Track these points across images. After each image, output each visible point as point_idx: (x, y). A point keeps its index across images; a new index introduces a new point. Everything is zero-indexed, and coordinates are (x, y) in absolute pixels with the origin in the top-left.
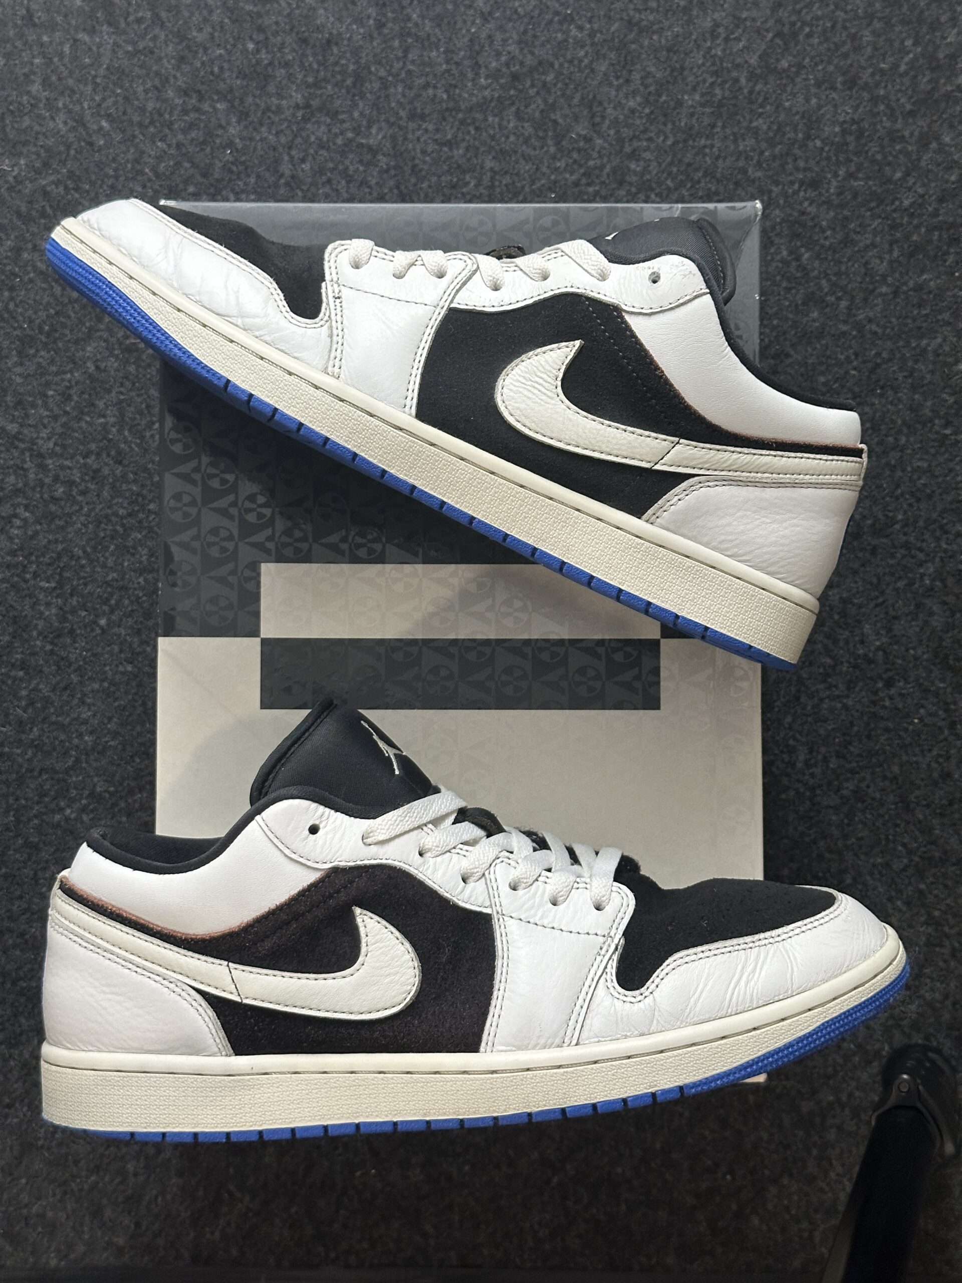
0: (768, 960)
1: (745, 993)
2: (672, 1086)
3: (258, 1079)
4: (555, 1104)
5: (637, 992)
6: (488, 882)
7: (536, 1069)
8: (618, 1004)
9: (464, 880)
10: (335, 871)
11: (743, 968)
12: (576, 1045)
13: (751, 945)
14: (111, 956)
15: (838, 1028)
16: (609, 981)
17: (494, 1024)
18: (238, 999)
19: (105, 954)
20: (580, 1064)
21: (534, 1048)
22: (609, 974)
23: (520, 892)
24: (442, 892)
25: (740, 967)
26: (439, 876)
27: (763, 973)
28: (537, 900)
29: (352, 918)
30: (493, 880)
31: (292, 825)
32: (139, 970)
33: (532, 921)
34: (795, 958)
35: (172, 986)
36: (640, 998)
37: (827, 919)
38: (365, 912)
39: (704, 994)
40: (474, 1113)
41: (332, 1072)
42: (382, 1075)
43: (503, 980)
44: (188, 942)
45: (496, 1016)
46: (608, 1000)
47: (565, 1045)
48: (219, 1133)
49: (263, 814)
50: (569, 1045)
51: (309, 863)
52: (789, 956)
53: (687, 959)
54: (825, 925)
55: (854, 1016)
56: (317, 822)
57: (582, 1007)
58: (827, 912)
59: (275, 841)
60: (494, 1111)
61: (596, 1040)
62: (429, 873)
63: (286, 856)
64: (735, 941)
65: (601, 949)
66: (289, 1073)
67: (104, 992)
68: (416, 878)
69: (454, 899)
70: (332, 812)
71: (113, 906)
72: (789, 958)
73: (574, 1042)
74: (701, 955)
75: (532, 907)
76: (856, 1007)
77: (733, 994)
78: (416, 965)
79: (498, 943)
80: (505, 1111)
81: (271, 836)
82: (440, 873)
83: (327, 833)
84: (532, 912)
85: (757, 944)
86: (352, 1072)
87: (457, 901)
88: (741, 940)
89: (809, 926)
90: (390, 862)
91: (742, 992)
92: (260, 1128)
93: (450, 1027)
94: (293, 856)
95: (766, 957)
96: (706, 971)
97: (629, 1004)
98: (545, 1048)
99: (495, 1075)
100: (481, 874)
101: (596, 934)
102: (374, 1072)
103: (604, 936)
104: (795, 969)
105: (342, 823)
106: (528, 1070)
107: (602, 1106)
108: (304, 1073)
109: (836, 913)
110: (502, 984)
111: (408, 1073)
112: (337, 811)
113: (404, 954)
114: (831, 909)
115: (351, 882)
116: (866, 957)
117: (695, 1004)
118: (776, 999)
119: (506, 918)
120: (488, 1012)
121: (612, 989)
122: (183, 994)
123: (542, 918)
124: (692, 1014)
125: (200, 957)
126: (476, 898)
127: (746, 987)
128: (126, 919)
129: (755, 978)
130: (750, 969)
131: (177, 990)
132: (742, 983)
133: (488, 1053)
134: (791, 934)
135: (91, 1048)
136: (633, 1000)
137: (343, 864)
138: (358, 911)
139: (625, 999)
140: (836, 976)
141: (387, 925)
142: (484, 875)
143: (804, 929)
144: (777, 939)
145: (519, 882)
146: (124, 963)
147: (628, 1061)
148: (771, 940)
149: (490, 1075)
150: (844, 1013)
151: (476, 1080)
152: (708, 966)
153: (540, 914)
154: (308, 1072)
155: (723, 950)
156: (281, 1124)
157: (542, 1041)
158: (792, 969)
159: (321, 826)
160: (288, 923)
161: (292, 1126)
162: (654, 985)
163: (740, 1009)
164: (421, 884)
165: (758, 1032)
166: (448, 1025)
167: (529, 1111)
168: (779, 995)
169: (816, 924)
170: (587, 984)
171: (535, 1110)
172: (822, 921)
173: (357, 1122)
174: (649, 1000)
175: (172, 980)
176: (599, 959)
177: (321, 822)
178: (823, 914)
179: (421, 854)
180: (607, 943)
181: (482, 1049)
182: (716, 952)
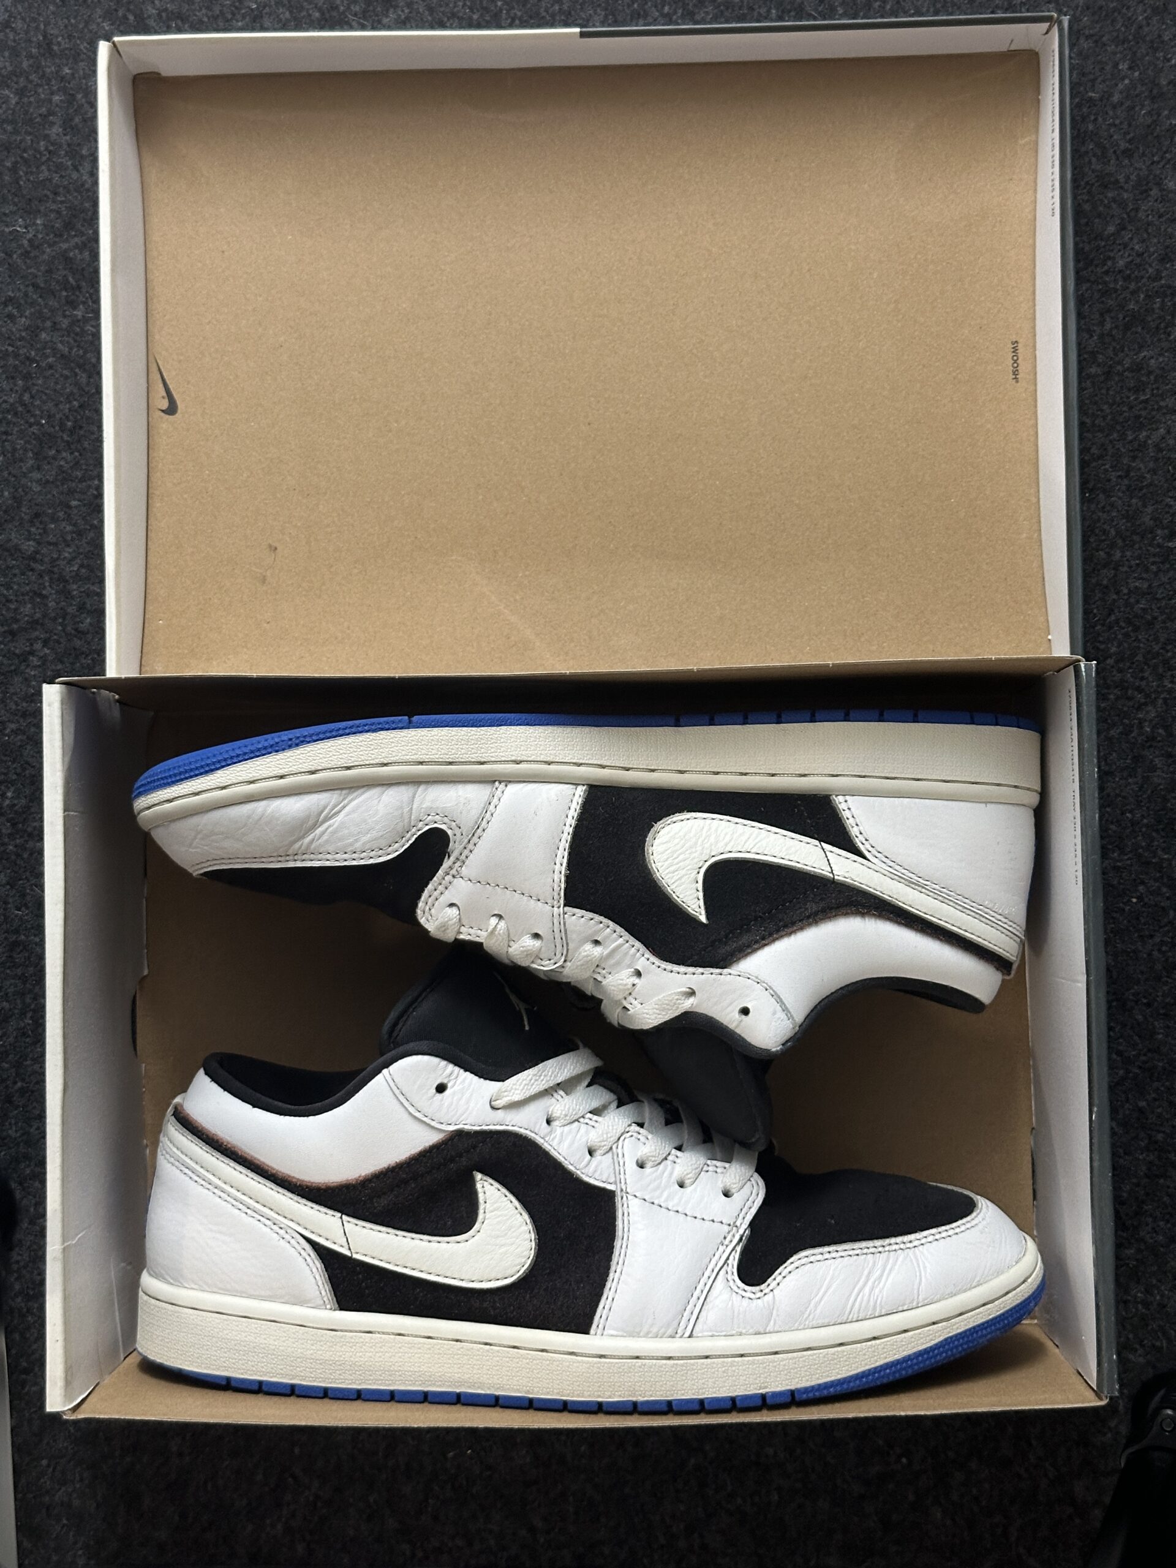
0: (897, 1267)
1: (869, 1301)
2: (783, 1389)
3: (361, 1337)
4: (662, 1395)
5: (757, 1288)
6: (615, 1157)
7: (645, 1358)
8: (736, 1299)
9: (591, 1152)
10: (460, 1134)
11: (869, 1273)
12: (689, 1337)
13: (880, 1249)
14: (222, 1194)
15: (961, 1345)
16: (730, 1273)
17: (607, 1307)
18: (348, 1253)
19: (216, 1191)
20: (690, 1358)
21: (646, 1336)
22: (730, 1266)
23: (648, 1170)
24: (566, 1164)
25: (866, 1272)
26: (565, 1147)
27: (890, 1280)
28: (664, 1180)
29: (472, 1183)
30: (620, 1155)
31: (418, 1083)
32: (249, 1211)
33: (656, 1202)
34: (925, 1267)
35: (282, 1232)
36: (759, 1294)
37: (963, 1228)
38: (485, 1178)
39: (826, 1298)
40: (578, 1396)
41: (437, 1338)
42: (488, 1347)
43: (621, 1262)
44: (303, 1189)
45: (610, 1299)
46: (726, 1295)
47: (678, 1336)
48: (318, 1387)
49: (391, 1068)
50: (681, 1337)
51: (433, 1124)
52: (918, 1264)
53: (812, 1259)
54: (961, 1235)
55: (980, 1333)
56: (445, 1081)
57: (699, 1298)
58: (964, 1220)
59: (401, 1098)
60: (599, 1396)
61: (710, 1334)
62: (555, 1144)
63: (410, 1114)
64: (864, 1244)
65: (725, 1238)
66: (393, 1334)
67: (211, 1230)
68: (540, 1148)
69: (578, 1172)
70: (462, 1071)
71: (228, 1143)
72: (919, 1267)
73: (687, 1334)
74: (827, 1256)
75: (658, 1187)
76: (983, 1324)
77: (856, 1300)
78: (533, 1238)
79: (619, 1223)
80: (610, 1397)
81: (397, 1092)
82: (566, 1144)
83: (454, 1094)
84: (658, 1193)
85: (887, 1248)
86: (457, 1341)
87: (582, 1175)
88: (870, 1244)
89: (944, 1234)
90: (515, 1129)
91: (866, 1298)
92: (359, 1387)
93: (562, 1305)
94: (417, 1115)
95: (895, 1264)
96: (831, 1272)
97: (747, 1300)
98: (657, 1337)
99: (603, 1360)
100: (607, 1148)
101: (722, 1223)
102: (480, 1343)
103: (729, 1225)
104: (923, 1280)
105: (470, 1085)
106: (637, 1358)
107: (710, 1403)
108: (408, 1335)
109: (973, 1223)
110: (620, 1266)
111: (514, 1347)
112: (466, 1070)
113: (521, 1226)
114: (969, 1218)
115: (474, 1147)
116: (999, 1273)
117: (816, 1307)
118: (900, 1309)
119: (629, 1197)
120: (602, 1294)
121: (731, 1282)
122: (293, 1241)
123: (666, 1200)
124: (811, 1317)
125: (314, 1205)
126: (601, 1174)
127: (870, 1295)
128: (241, 1157)
129: (881, 1285)
130: (877, 1274)
131: (287, 1237)
132: (867, 1290)
133: (598, 1336)
134: (923, 1241)
135: (193, 1286)
136: (752, 1296)
137: (468, 1127)
138: (479, 1176)
139: (744, 1294)
140: (965, 1291)
141: (507, 1193)
142: (611, 1148)
143: (937, 1237)
144: (909, 1245)
145: (648, 1159)
146: (235, 1203)
147: (740, 1359)
148: (902, 1246)
149: (598, 1359)
150: (970, 1330)
151: (583, 1362)
152: (832, 1268)
153: (665, 1194)
154: (412, 1335)
155: (851, 1253)
156: (381, 1385)
157: (654, 1330)
158: (921, 1279)
159: (449, 1085)
160: (406, 1182)
161: (392, 1388)
162: (775, 1283)
163: (861, 1316)
164: (546, 1154)
165: (878, 1342)
166: (559, 1303)
167: (634, 1399)
168: (903, 1305)
169: (951, 1232)
170: (707, 1274)
171: (641, 1399)
172: (958, 1230)
173: (458, 1391)
174: (769, 1297)
175: (282, 1226)
176: (721, 1248)
177: (449, 1081)
178: (960, 1222)
179: (548, 1122)
180: (731, 1234)
181: (592, 1331)
182: (843, 1254)
